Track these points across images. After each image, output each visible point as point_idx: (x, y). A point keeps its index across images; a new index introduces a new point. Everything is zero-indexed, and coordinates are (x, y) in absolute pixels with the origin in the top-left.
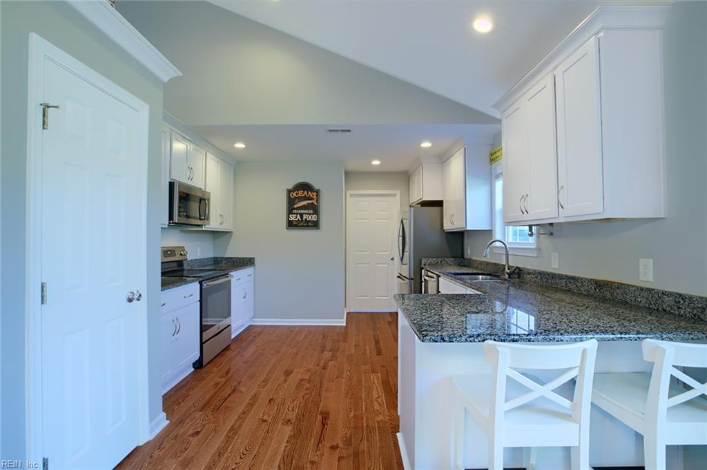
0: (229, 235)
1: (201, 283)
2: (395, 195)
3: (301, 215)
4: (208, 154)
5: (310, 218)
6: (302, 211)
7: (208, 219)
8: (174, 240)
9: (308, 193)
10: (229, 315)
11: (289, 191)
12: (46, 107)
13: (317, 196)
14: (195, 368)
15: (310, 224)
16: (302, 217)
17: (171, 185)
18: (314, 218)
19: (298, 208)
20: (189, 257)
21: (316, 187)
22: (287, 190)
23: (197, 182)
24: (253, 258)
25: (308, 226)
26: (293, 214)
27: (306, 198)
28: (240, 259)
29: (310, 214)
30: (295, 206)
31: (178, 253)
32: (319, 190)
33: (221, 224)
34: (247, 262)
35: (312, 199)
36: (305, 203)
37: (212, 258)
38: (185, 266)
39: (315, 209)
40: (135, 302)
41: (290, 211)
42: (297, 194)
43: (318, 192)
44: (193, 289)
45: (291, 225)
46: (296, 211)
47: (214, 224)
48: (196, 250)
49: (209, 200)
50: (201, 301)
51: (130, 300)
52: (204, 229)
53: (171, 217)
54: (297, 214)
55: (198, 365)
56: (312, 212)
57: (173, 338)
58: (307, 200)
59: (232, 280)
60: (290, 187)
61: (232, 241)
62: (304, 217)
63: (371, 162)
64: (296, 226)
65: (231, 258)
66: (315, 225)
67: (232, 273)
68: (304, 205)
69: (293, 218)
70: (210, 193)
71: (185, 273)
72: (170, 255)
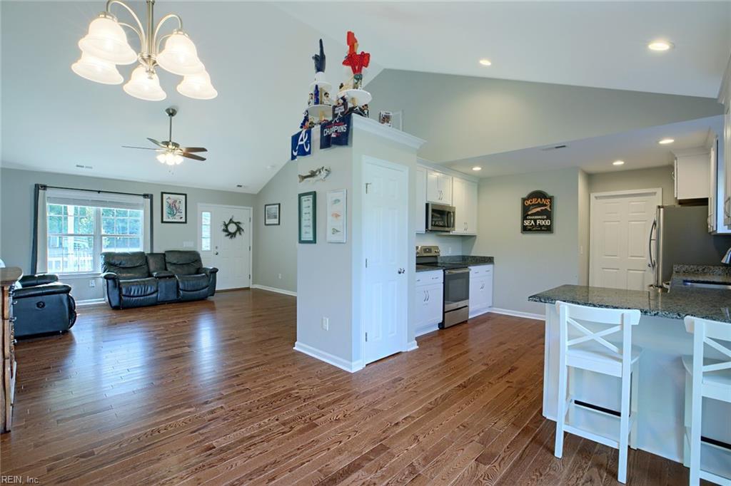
0: (474, 238)
1: (444, 271)
2: (655, 193)
3: (535, 221)
4: (455, 179)
5: (543, 222)
6: (536, 217)
7: (454, 226)
8: (430, 241)
9: (541, 200)
10: (467, 298)
11: (524, 200)
12: (367, 184)
13: (550, 203)
14: (440, 328)
15: (543, 228)
16: (535, 222)
17: (427, 205)
18: (547, 223)
19: (532, 215)
20: (441, 255)
21: (550, 194)
22: (522, 198)
23: (445, 201)
24: (493, 258)
25: (541, 230)
26: (527, 219)
27: (539, 205)
28: (481, 257)
29: (544, 219)
30: (529, 213)
31: (433, 250)
32: (553, 197)
33: (466, 229)
34: (488, 260)
35: (546, 205)
36: (539, 209)
37: (459, 256)
38: (439, 261)
39: (549, 215)
40: (402, 274)
41: (525, 217)
42: (531, 202)
43: (551, 198)
44: (438, 274)
45: (525, 229)
46: (530, 217)
47: (459, 229)
48: (447, 250)
49: (454, 213)
50: (444, 283)
51: (400, 273)
52: (451, 233)
53: (427, 227)
54: (531, 219)
55: (441, 326)
56: (545, 217)
57: (424, 303)
58: (540, 207)
59: (470, 272)
60: (525, 196)
61: (476, 243)
62: (538, 222)
63: (612, 163)
64: (530, 230)
65: (475, 257)
66: (549, 229)
67: (470, 267)
68: (538, 212)
69: (527, 223)
70: (455, 208)
71: (439, 265)
72: (428, 252)
